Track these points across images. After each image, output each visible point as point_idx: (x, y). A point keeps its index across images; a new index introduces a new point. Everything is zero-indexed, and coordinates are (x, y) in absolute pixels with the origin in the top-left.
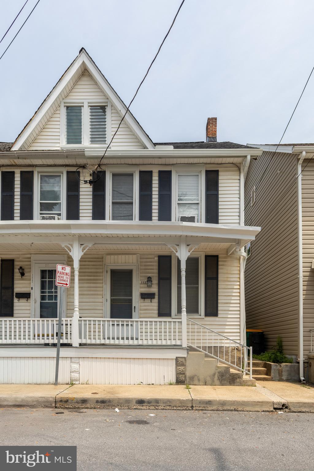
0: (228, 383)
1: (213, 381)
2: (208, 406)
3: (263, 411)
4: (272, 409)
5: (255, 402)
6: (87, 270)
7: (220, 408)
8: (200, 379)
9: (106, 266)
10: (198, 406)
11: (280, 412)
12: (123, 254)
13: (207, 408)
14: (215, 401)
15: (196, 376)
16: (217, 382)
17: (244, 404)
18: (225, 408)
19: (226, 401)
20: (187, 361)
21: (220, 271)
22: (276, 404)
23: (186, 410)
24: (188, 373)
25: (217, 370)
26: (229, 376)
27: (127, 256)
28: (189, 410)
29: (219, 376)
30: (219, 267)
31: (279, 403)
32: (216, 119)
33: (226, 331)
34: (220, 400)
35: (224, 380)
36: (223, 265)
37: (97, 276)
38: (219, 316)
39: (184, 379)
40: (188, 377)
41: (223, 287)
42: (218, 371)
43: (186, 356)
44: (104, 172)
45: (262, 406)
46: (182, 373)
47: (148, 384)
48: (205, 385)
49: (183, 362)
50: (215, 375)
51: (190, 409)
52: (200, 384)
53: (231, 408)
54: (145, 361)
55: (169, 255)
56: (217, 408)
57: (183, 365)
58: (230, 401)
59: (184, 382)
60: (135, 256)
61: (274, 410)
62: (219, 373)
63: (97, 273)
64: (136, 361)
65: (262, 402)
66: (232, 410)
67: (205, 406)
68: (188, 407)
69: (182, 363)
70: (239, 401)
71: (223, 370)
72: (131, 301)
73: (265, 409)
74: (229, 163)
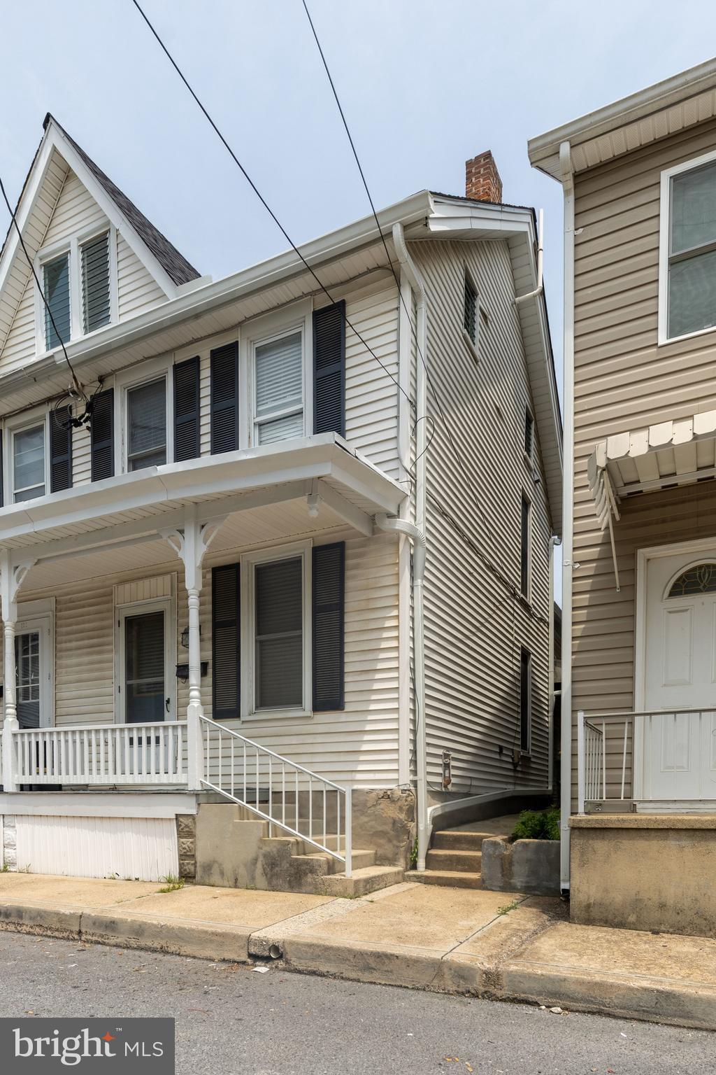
0: (287, 886)
1: (253, 878)
2: (110, 934)
3: (224, 960)
4: (244, 957)
5: (206, 932)
6: (86, 626)
7: (133, 943)
8: (225, 872)
9: (117, 612)
10: (91, 932)
11: (262, 969)
12: (146, 577)
13: (108, 938)
14: (124, 922)
15: (216, 862)
16: (261, 880)
17: (182, 935)
18: (143, 943)
19: (145, 923)
20: (197, 824)
21: (349, 584)
22: (255, 945)
23: (68, 939)
24: (201, 858)
25: (261, 849)
26: (288, 865)
27: (153, 580)
28: (74, 939)
29: (266, 864)
30: (348, 573)
31: (260, 942)
32: (488, 155)
33: (365, 747)
34: (133, 921)
35: (277, 875)
36: (356, 567)
37: (103, 636)
38: (348, 708)
39: (192, 868)
40: (200, 866)
41: (356, 627)
42: (263, 851)
43: (193, 812)
44: (110, 393)
45: (222, 944)
46: (188, 853)
47: (126, 878)
48: (236, 887)
49: (188, 827)
50: (256, 863)
51: (76, 937)
52: (226, 883)
53: (155, 945)
54: (120, 823)
55: (236, 561)
56: (126, 941)
57: (191, 834)
58: (153, 924)
59: (194, 877)
60: (168, 577)
61: (249, 961)
62: (265, 856)
63: (102, 628)
64: (106, 823)
65: (224, 935)
66: (154, 951)
67: (104, 933)
68: (72, 932)
69: (187, 829)
70: (173, 928)
71: (275, 849)
72: (161, 687)
73: (228, 956)
74: (369, 271)
